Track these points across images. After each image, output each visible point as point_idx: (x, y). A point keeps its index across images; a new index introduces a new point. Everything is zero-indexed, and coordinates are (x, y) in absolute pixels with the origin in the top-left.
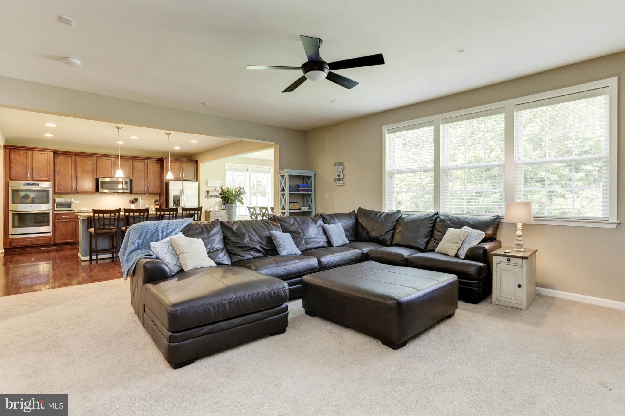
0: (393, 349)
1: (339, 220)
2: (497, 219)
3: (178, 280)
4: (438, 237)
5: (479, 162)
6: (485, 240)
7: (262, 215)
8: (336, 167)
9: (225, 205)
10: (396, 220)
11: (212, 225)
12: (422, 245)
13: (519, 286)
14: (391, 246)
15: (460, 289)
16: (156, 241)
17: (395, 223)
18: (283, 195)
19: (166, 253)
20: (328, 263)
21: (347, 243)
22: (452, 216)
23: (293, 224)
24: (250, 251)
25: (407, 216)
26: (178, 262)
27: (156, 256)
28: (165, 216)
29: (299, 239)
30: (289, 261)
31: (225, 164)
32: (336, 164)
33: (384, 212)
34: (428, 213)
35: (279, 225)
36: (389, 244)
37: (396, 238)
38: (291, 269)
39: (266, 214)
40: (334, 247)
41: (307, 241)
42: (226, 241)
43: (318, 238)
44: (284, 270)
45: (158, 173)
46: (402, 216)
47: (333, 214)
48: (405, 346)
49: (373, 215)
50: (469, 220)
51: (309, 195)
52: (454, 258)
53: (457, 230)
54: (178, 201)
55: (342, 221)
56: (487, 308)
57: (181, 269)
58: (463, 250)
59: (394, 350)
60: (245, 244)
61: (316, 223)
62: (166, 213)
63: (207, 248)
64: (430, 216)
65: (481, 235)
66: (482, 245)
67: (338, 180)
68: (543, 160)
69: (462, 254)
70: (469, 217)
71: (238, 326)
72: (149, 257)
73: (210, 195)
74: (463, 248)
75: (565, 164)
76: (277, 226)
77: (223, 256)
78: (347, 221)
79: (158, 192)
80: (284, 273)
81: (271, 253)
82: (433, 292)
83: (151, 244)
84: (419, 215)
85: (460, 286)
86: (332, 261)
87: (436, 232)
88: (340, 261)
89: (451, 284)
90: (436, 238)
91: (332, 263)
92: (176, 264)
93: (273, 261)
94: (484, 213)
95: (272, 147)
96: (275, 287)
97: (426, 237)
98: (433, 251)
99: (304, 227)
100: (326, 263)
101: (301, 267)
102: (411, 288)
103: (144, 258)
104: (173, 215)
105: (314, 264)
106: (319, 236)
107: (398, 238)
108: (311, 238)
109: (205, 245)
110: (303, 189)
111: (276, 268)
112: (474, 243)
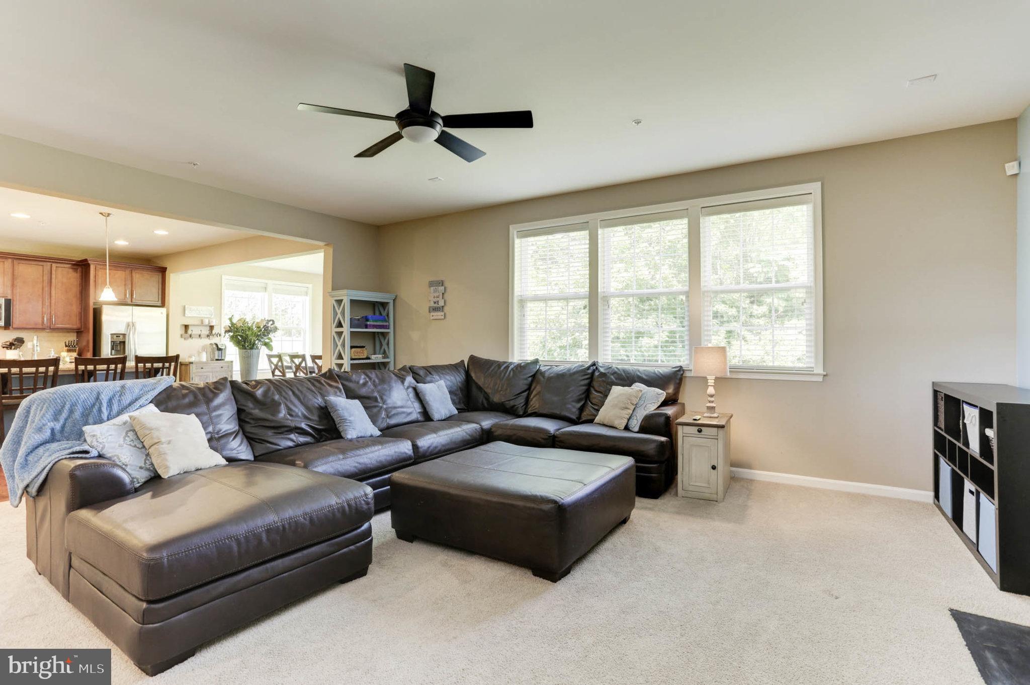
0: (551, 581)
1: (440, 377)
2: (679, 371)
3: (153, 497)
4: (597, 401)
5: (652, 288)
6: (665, 403)
7: (294, 370)
8: (432, 288)
9: (220, 352)
10: (533, 374)
11: (216, 388)
12: (573, 412)
13: (714, 468)
14: (525, 417)
15: (638, 478)
16: (95, 423)
17: (530, 379)
18: (340, 334)
19: (120, 446)
20: (429, 448)
21: (455, 413)
22: (617, 368)
23: (365, 384)
24: (290, 434)
25: (550, 368)
26: (147, 462)
27: (99, 452)
28: (97, 372)
29: (375, 410)
30: (363, 447)
31: (221, 276)
32: (431, 284)
33: (511, 363)
34: (581, 364)
35: (341, 386)
36: (521, 413)
37: (533, 404)
38: (367, 463)
39: (303, 367)
40: (434, 421)
41: (390, 413)
42: (243, 417)
43: (409, 407)
44: (357, 465)
45: (75, 289)
46: (541, 368)
47: (430, 367)
48: (568, 575)
49: (495, 367)
50: (641, 373)
51: (384, 335)
52: (624, 431)
53: (626, 388)
54: (122, 344)
55: (445, 378)
56: (671, 503)
57: (153, 475)
58: (637, 419)
59: (554, 583)
60: (280, 422)
61: (403, 382)
62: (99, 367)
63: (208, 431)
64: (583, 368)
65: (660, 394)
66: (661, 410)
67: (436, 309)
68: (719, 288)
69: (635, 425)
70: (641, 369)
71: (283, 574)
72: (80, 455)
73: (190, 332)
74: (636, 415)
75: (746, 294)
76: (337, 388)
77: (237, 446)
78: (452, 378)
79: (75, 327)
80: (355, 469)
81: (328, 435)
82: (605, 486)
83: (85, 428)
84: (568, 366)
85: (639, 474)
86: (434, 445)
87: (594, 392)
88: (448, 444)
89: (626, 472)
90: (594, 401)
91: (436, 447)
92: (143, 465)
93: (336, 450)
94: (660, 362)
95: (320, 250)
96: (350, 495)
97: (579, 401)
98: (590, 421)
99: (385, 388)
100: (425, 448)
101: (385, 457)
102: (574, 481)
103: (70, 458)
104: (115, 370)
105: (407, 451)
106: (410, 403)
107: (535, 404)
108: (395, 408)
109: (203, 426)
110: (375, 323)
111: (342, 462)
112: (652, 408)
